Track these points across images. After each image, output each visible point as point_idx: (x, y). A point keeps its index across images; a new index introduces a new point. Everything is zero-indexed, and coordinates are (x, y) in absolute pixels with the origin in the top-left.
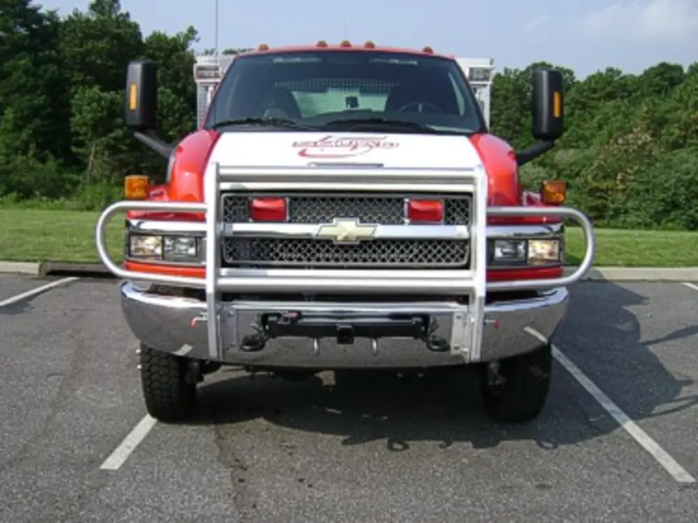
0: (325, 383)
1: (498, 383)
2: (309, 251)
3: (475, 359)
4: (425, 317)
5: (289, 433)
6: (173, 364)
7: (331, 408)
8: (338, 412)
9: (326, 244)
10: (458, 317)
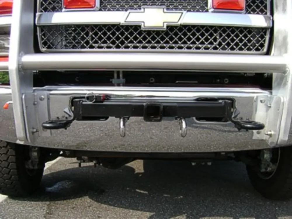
0: (137, 171)
1: (269, 169)
2: (118, 38)
3: (282, 141)
4: (232, 101)
5: (106, 210)
6: (12, 152)
7: (140, 189)
8: (147, 193)
9: (135, 29)
10: (261, 101)
